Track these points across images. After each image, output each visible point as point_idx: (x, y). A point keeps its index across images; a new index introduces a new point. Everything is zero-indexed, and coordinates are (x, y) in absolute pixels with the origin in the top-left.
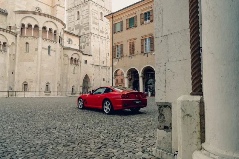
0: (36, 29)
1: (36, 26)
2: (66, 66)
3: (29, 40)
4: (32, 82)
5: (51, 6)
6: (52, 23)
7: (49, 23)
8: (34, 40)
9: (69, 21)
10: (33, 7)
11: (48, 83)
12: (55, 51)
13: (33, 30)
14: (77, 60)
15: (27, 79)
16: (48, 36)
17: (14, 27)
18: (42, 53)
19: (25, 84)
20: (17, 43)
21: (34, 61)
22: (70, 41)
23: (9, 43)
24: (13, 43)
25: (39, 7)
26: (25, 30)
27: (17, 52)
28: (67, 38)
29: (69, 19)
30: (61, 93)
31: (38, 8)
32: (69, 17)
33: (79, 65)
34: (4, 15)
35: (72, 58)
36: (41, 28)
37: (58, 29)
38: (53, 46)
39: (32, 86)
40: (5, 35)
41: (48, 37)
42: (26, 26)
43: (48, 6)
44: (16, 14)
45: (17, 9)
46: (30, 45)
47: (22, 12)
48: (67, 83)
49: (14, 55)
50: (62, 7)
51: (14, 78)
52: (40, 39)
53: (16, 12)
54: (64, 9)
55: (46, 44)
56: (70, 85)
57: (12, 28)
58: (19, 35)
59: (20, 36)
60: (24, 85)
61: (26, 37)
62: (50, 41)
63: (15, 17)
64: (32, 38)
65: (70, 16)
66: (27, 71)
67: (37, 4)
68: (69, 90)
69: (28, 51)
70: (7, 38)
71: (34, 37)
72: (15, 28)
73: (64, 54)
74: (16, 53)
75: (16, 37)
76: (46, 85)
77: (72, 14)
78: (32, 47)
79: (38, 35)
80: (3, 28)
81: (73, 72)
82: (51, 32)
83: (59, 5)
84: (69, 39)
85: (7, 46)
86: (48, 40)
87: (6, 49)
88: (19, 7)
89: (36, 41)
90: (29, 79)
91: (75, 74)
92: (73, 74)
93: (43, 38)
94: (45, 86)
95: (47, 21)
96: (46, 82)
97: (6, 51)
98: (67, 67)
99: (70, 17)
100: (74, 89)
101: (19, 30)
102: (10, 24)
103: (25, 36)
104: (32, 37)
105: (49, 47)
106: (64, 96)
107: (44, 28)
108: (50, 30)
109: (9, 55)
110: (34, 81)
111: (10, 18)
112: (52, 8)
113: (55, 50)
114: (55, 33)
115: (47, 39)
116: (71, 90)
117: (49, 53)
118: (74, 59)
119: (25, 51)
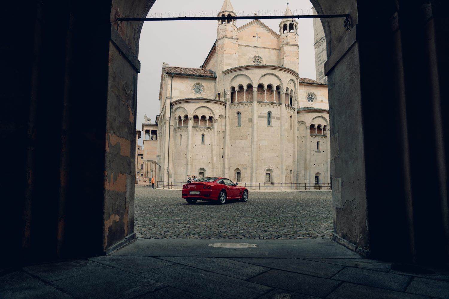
0: (250, 90)
1: (250, 86)
2: (303, 140)
3: (241, 109)
4: (246, 169)
5: (276, 49)
6: (271, 76)
7: (267, 76)
8: (247, 106)
9: (319, 61)
10: (250, 58)
11: (269, 170)
12: (278, 118)
13: (245, 92)
14: (322, 127)
15: (239, 165)
16: (266, 97)
17: (223, 94)
18: (259, 124)
19: (238, 172)
20: (227, 115)
21: (247, 137)
22: (311, 97)
23: (216, 117)
24: (221, 116)
25: (258, 55)
26: (235, 95)
27: (227, 127)
28: (307, 92)
29: (320, 57)
30: (296, 185)
31: (257, 58)
32: (318, 54)
33: (326, 136)
34: (212, 80)
35: (312, 126)
36: (255, 88)
37: (282, 83)
38: (275, 111)
39: (246, 175)
40: (210, 107)
41: (267, 99)
42: (237, 89)
43: (271, 50)
44: (224, 75)
45: (226, 68)
46: (243, 115)
47: (230, 70)
48: (306, 168)
49: (223, 132)
50: (292, 45)
51: (224, 164)
52: (255, 104)
53: (225, 73)
54: (296, 47)
55: (264, 110)
56: (312, 172)
57: (221, 94)
58: (228, 103)
59: (230, 105)
60: (236, 174)
61: (237, 105)
62: (270, 104)
63: (224, 79)
64: (244, 104)
65: (320, 53)
66: (239, 152)
67: (254, 53)
68: (309, 181)
69: (240, 124)
70: (213, 110)
71: (246, 103)
72: (225, 95)
73: (297, 120)
74: (225, 129)
75: (226, 106)
76: (267, 174)
77: (323, 49)
78: (245, 116)
79: (252, 98)
80: (210, 98)
81: (316, 150)
82: (272, 90)
83: (287, 44)
84: (310, 93)
85: (214, 121)
86: (266, 102)
87: (212, 125)
88: (229, 64)
89: (250, 107)
90: (243, 165)
91: (320, 152)
92: (316, 152)
93: (259, 102)
94: (265, 174)
95: (264, 75)
96: (266, 167)
97: (213, 128)
98: (304, 142)
99: (320, 55)
100: (319, 178)
101: (229, 96)
102: (219, 91)
103: (236, 103)
104: (245, 102)
105: (269, 113)
106: (301, 191)
107: (261, 86)
108: (270, 87)
109: (216, 132)
110: (248, 168)
111: (219, 82)
112: (278, 51)
113: (279, 116)
114: (279, 90)
115: (264, 103)
116: (313, 180)
117: (269, 123)
118: (316, 127)
119: (237, 124)
